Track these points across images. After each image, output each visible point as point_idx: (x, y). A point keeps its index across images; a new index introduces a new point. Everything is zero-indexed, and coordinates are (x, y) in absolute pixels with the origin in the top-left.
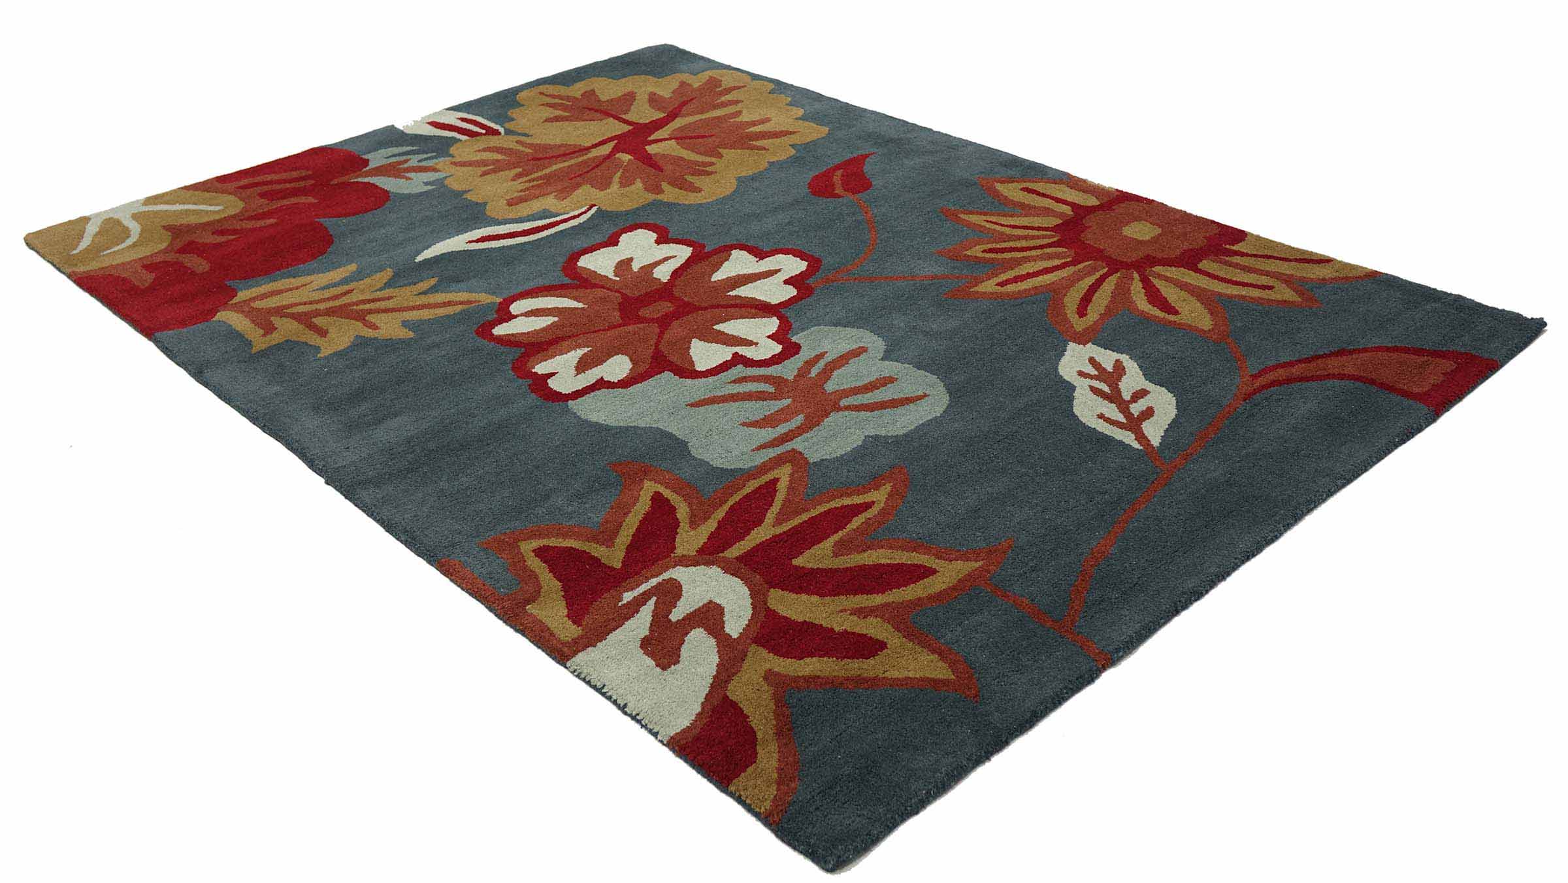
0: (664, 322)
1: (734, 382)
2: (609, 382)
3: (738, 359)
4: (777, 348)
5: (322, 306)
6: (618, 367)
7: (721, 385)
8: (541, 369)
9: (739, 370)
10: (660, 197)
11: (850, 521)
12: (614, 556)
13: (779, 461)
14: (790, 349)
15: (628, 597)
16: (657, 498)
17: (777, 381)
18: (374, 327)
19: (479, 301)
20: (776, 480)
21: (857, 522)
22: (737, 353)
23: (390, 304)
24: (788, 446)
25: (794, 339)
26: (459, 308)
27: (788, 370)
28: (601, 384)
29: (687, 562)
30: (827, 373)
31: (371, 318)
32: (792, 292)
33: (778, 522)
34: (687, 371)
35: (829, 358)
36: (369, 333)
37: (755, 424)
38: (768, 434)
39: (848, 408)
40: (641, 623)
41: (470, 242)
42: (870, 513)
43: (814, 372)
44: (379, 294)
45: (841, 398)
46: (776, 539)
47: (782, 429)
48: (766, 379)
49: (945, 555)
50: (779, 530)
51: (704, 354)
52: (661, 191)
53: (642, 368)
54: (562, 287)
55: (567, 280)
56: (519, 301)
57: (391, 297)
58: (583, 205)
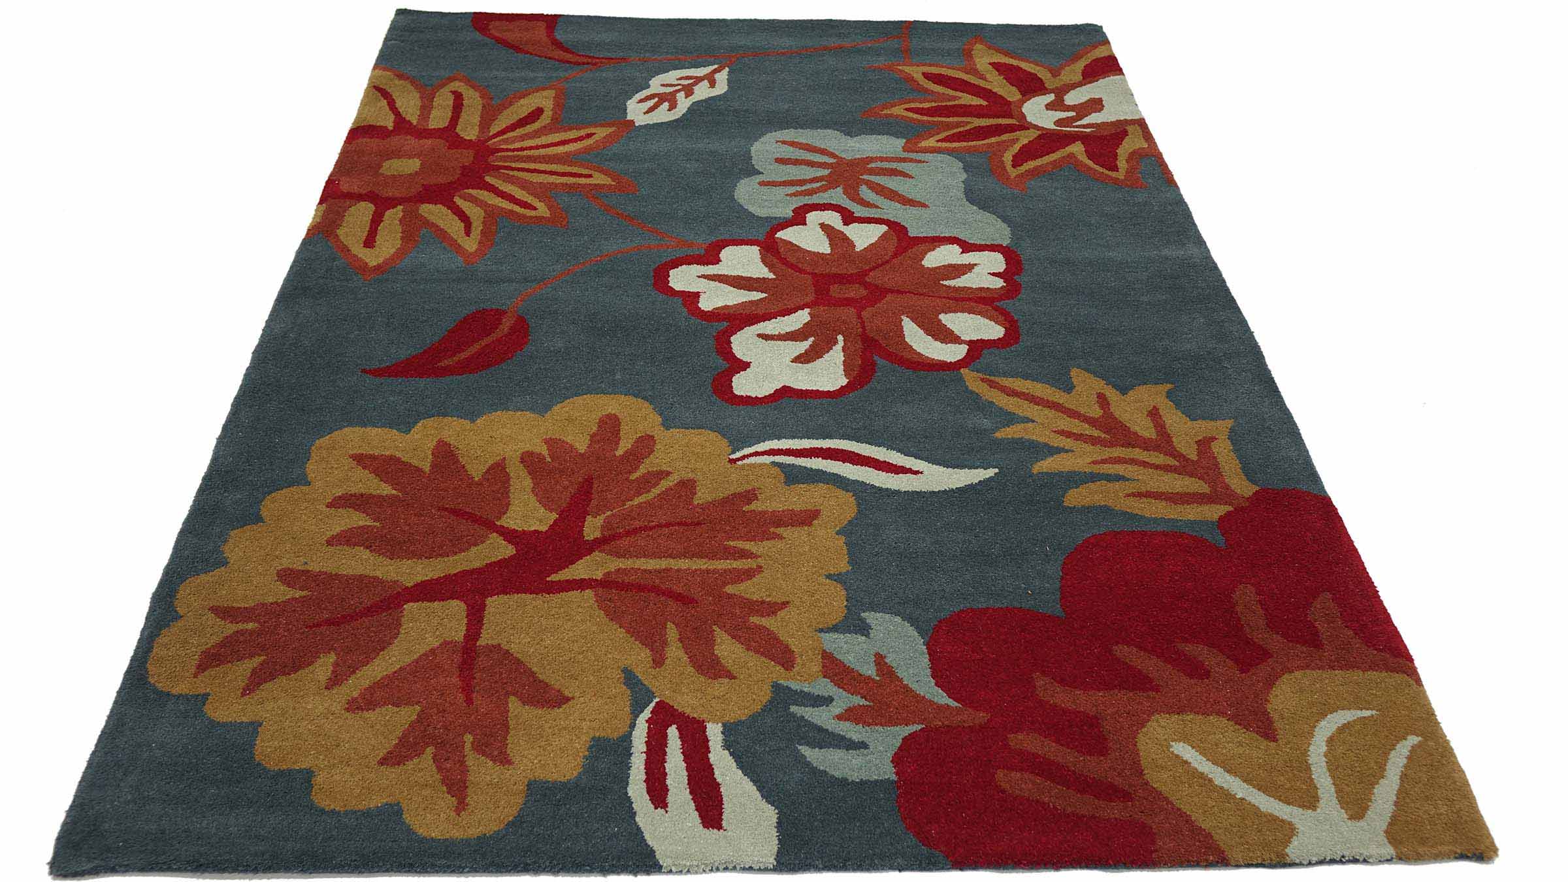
0: (858, 277)
1: (876, 207)
2: (962, 247)
3: (850, 221)
4: (812, 215)
5: (1137, 453)
6: (935, 259)
7: (890, 210)
8: (999, 283)
9: (860, 212)
11: (932, 107)
12: (1077, 148)
13: (922, 150)
15: (1088, 130)
16: (1017, 165)
17: (851, 191)
18: (1102, 399)
19: (982, 380)
20: (940, 141)
21: (924, 105)
22: (844, 225)
23: (1065, 423)
24: (904, 155)
25: (790, 215)
26: (1008, 382)
27: (831, 196)
28: (969, 248)
29: (1042, 129)
30: (815, 180)
31: (1096, 412)
32: (728, 251)
33: (965, 124)
34: (896, 228)
35: (793, 189)
36: (1112, 394)
37: (905, 175)
38: (903, 166)
39: (834, 156)
40: (1094, 118)
41: (916, 473)
42: (915, 105)
43: (818, 185)
44: (1067, 443)
45: (831, 164)
46: (982, 116)
47: (894, 165)
48: (855, 198)
49: (910, 79)
50: (972, 119)
51: (868, 237)
52: (643, 440)
53: (921, 247)
54: (890, 356)
55: (880, 361)
56: (946, 362)
57: (1062, 433)
58: (743, 467)
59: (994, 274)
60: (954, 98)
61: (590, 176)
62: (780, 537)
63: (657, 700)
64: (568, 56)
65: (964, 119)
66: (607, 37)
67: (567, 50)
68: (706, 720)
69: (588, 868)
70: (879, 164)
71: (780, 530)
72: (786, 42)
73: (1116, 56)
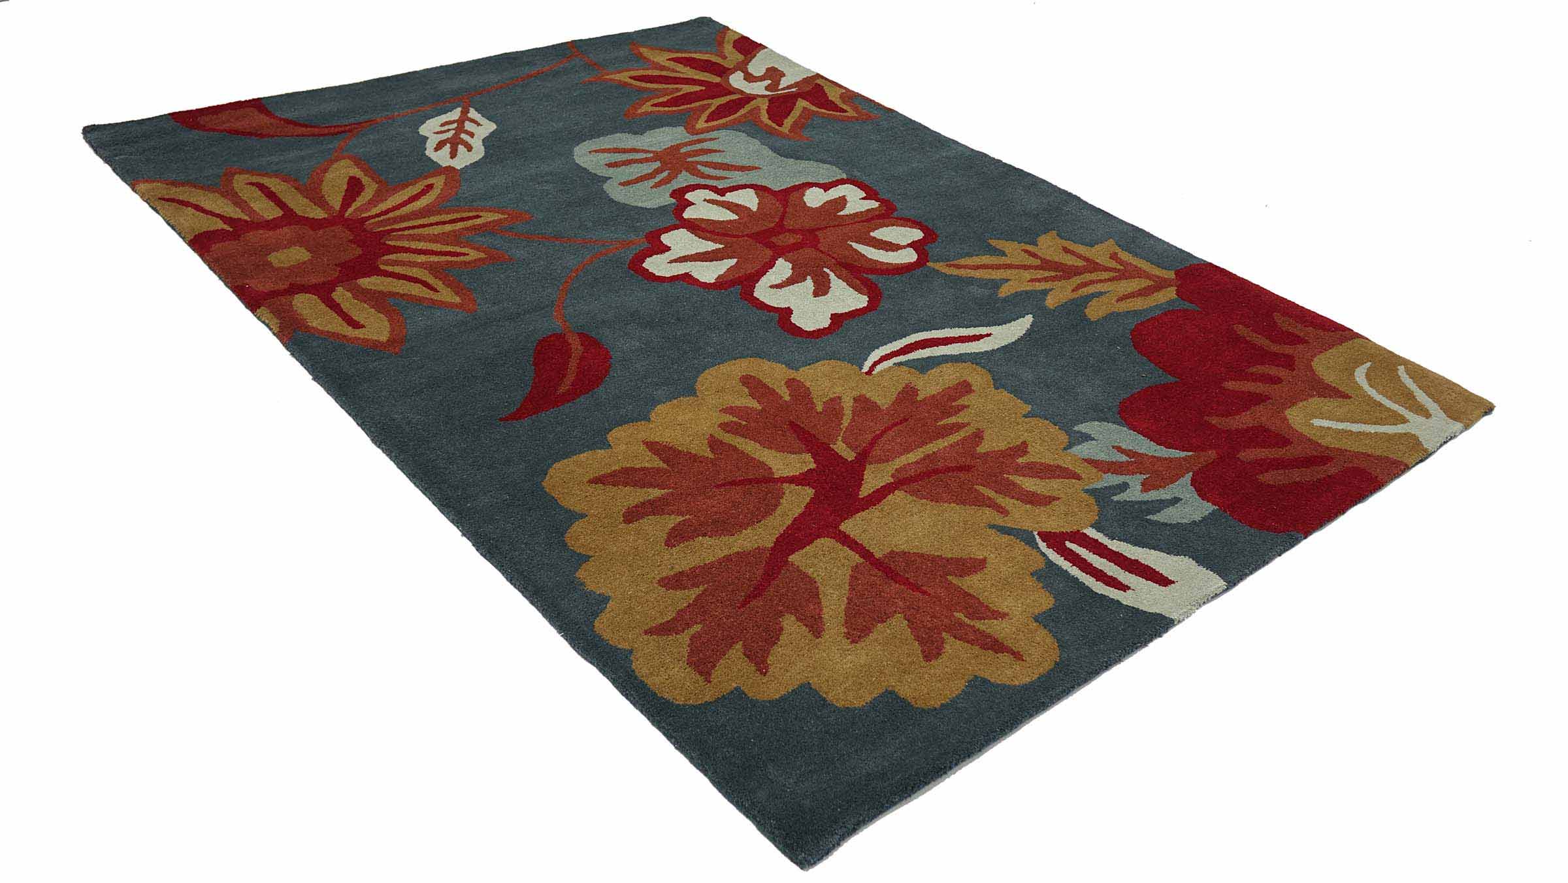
0: (780, 228)
1: (726, 178)
2: (820, 188)
3: (722, 192)
4: (689, 196)
6: (814, 198)
7: (738, 178)
8: (874, 204)
9: (721, 185)
10: (792, 374)
11: (668, 100)
13: (703, 131)
14: (679, 194)
15: (794, 90)
16: (780, 125)
17: (695, 172)
18: (1028, 252)
19: (946, 265)
20: (706, 121)
21: (664, 99)
22: (722, 196)
23: (1030, 274)
24: (695, 138)
25: (673, 201)
26: (963, 262)
27: (684, 179)
28: (826, 187)
29: (763, 96)
30: (657, 171)
31: (1037, 261)
32: (666, 239)
33: (709, 105)
34: (759, 189)
35: (652, 182)
36: (1030, 248)
37: (716, 151)
38: (706, 145)
39: (647, 152)
40: (787, 81)
41: (988, 335)
42: (656, 101)
43: (665, 174)
44: (1045, 285)
45: (653, 157)
46: (713, 97)
47: (698, 147)
48: (703, 176)
49: (624, 84)
50: (710, 101)
51: (749, 199)
52: (791, 383)
53: (796, 194)
54: (874, 272)
55: (874, 278)
56: (911, 263)
57: (1032, 280)
58: (881, 373)
59: (863, 199)
60: (678, 90)
61: (478, 217)
62: (964, 407)
63: (1035, 533)
64: (316, 131)
65: (705, 102)
66: (328, 107)
67: (306, 126)
68: (1080, 529)
69: (1139, 645)
70: (689, 148)
71: (960, 402)
72: (494, 78)
73: (746, 34)
